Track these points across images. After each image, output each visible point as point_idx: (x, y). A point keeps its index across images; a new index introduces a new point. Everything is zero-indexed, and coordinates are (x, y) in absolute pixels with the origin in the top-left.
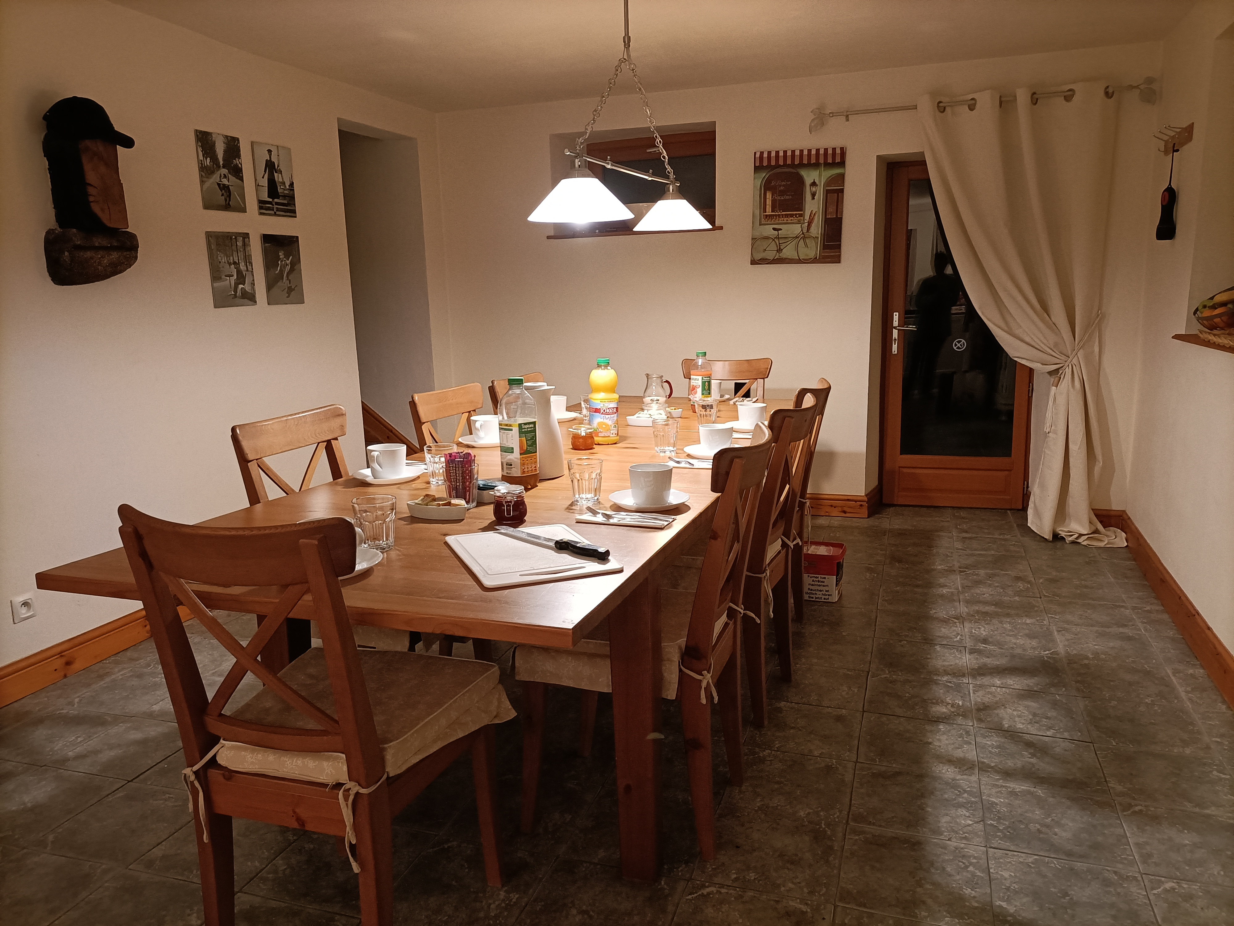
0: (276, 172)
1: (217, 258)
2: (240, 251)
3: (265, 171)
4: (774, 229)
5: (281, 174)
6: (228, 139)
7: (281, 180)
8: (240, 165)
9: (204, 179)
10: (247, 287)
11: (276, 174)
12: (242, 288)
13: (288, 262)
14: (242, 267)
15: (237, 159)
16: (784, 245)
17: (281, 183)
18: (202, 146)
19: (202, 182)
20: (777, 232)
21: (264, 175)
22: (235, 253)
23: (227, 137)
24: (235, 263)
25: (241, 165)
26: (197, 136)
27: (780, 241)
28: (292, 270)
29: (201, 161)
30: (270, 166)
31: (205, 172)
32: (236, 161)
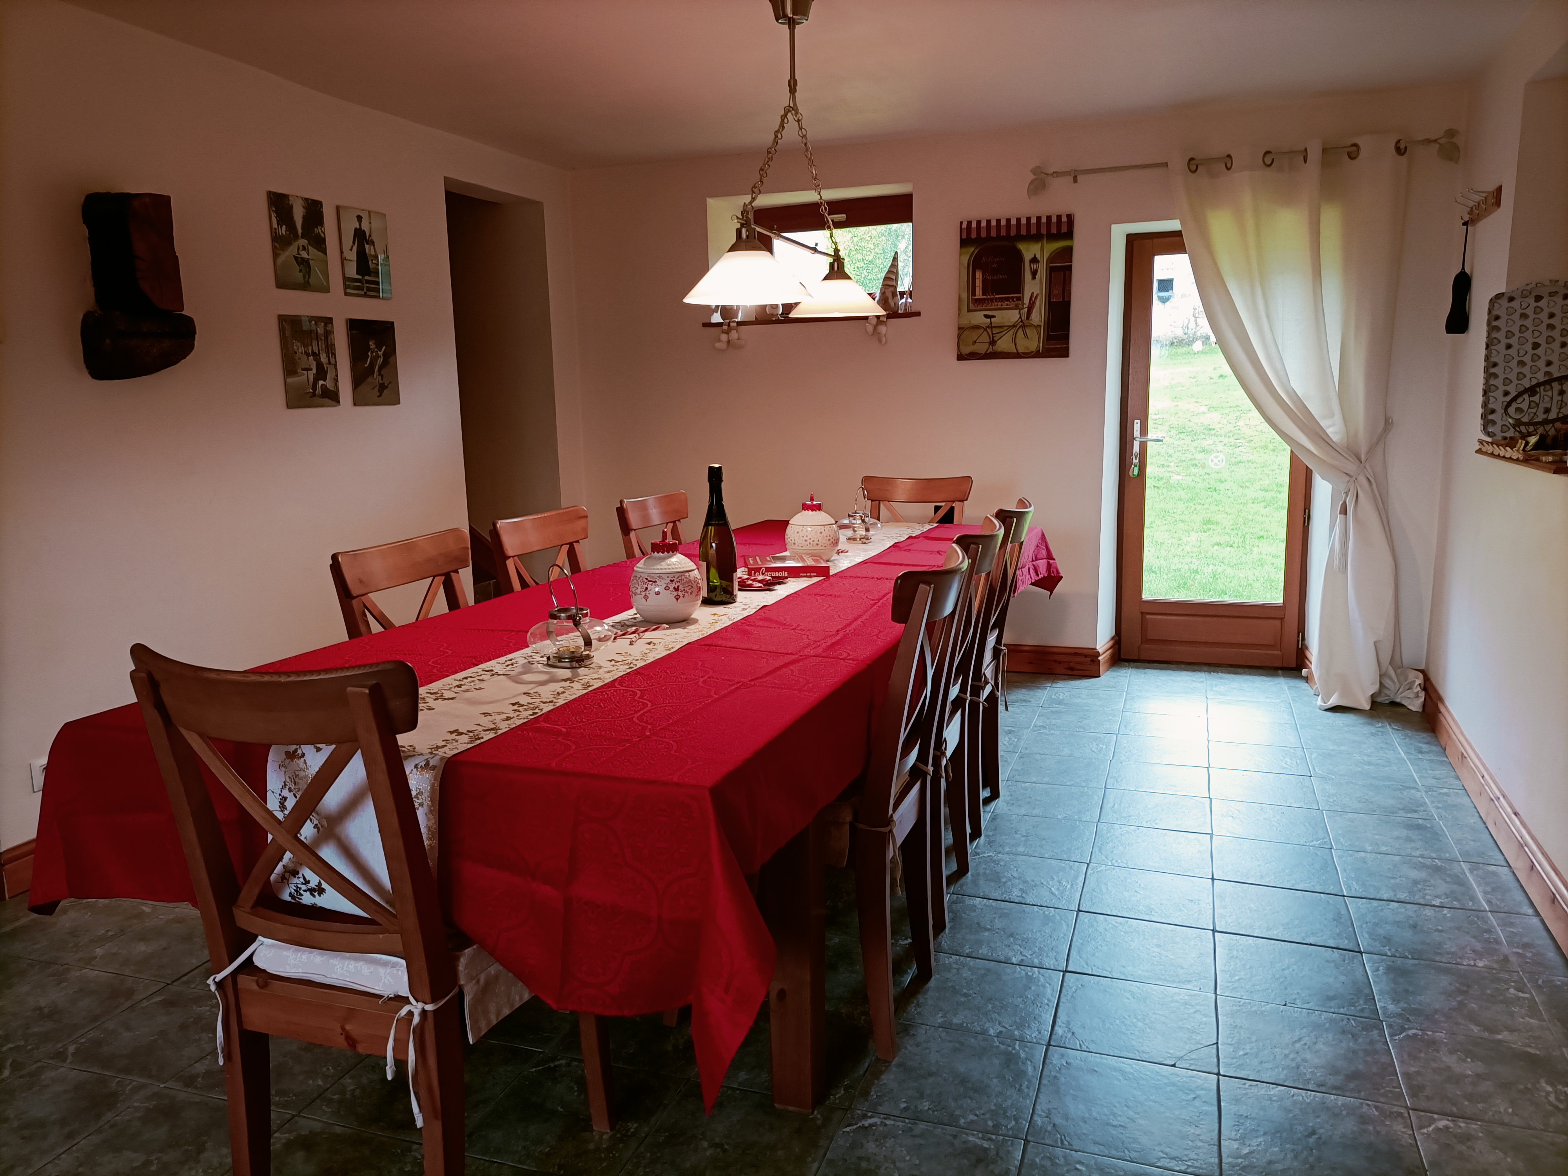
0: (367, 244)
1: (293, 347)
2: (321, 339)
3: (354, 242)
4: (986, 316)
5: (374, 246)
6: (308, 202)
7: (373, 253)
8: (322, 235)
9: (278, 252)
10: (329, 384)
11: (367, 246)
12: (322, 385)
13: (380, 353)
14: (323, 359)
15: (319, 228)
16: (998, 336)
17: (373, 256)
18: (276, 212)
19: (275, 256)
20: (989, 320)
21: (352, 248)
22: (314, 343)
23: (306, 200)
24: (314, 354)
25: (324, 234)
26: (271, 198)
27: (993, 331)
28: (385, 363)
29: (275, 229)
30: (360, 236)
31: (279, 242)
32: (318, 230)
